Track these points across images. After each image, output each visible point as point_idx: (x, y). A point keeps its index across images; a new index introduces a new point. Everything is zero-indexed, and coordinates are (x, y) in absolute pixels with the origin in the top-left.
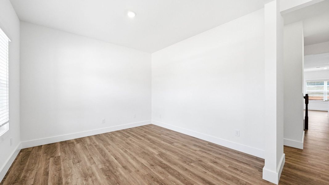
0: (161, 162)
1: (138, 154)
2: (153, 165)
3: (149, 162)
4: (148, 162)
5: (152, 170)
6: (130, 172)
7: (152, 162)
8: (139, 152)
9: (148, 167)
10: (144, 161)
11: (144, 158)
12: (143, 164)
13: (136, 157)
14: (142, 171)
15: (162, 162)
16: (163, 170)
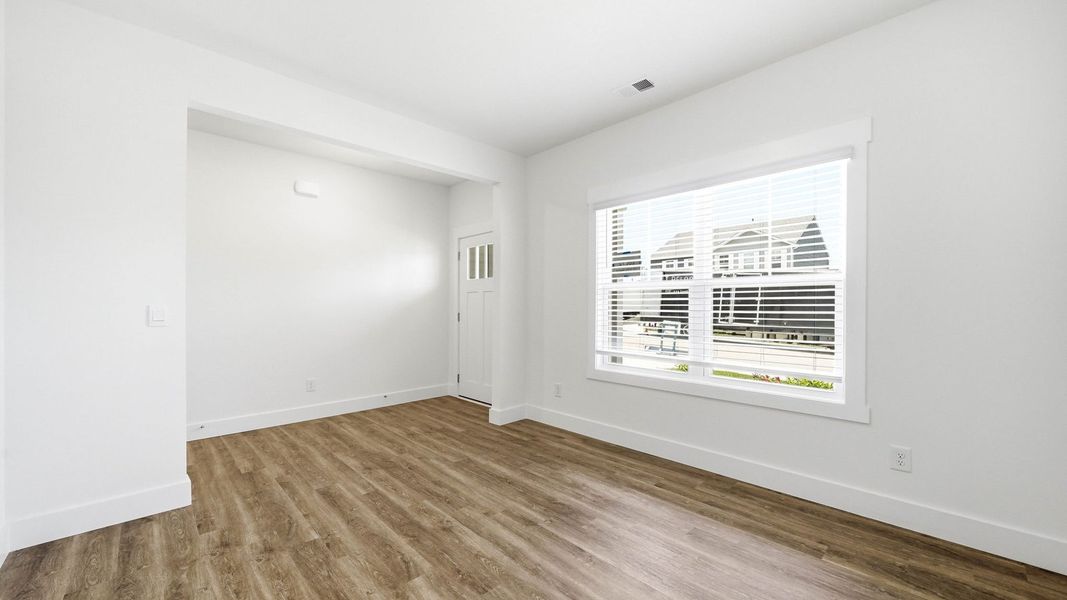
0: (415, 540)
1: (507, 577)
2: (444, 529)
3: (458, 538)
4: (461, 542)
5: (449, 517)
6: (507, 512)
7: (447, 539)
8: (501, 588)
9: (458, 523)
10: (475, 542)
11: (476, 555)
12: (478, 534)
13: (505, 561)
14: (476, 514)
15: (410, 542)
16: (417, 518)
